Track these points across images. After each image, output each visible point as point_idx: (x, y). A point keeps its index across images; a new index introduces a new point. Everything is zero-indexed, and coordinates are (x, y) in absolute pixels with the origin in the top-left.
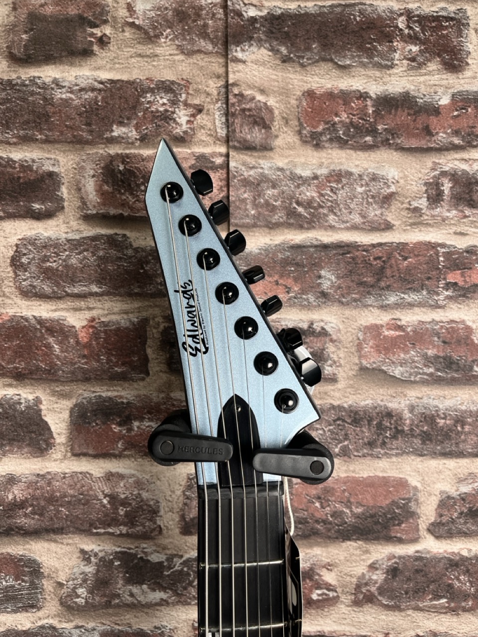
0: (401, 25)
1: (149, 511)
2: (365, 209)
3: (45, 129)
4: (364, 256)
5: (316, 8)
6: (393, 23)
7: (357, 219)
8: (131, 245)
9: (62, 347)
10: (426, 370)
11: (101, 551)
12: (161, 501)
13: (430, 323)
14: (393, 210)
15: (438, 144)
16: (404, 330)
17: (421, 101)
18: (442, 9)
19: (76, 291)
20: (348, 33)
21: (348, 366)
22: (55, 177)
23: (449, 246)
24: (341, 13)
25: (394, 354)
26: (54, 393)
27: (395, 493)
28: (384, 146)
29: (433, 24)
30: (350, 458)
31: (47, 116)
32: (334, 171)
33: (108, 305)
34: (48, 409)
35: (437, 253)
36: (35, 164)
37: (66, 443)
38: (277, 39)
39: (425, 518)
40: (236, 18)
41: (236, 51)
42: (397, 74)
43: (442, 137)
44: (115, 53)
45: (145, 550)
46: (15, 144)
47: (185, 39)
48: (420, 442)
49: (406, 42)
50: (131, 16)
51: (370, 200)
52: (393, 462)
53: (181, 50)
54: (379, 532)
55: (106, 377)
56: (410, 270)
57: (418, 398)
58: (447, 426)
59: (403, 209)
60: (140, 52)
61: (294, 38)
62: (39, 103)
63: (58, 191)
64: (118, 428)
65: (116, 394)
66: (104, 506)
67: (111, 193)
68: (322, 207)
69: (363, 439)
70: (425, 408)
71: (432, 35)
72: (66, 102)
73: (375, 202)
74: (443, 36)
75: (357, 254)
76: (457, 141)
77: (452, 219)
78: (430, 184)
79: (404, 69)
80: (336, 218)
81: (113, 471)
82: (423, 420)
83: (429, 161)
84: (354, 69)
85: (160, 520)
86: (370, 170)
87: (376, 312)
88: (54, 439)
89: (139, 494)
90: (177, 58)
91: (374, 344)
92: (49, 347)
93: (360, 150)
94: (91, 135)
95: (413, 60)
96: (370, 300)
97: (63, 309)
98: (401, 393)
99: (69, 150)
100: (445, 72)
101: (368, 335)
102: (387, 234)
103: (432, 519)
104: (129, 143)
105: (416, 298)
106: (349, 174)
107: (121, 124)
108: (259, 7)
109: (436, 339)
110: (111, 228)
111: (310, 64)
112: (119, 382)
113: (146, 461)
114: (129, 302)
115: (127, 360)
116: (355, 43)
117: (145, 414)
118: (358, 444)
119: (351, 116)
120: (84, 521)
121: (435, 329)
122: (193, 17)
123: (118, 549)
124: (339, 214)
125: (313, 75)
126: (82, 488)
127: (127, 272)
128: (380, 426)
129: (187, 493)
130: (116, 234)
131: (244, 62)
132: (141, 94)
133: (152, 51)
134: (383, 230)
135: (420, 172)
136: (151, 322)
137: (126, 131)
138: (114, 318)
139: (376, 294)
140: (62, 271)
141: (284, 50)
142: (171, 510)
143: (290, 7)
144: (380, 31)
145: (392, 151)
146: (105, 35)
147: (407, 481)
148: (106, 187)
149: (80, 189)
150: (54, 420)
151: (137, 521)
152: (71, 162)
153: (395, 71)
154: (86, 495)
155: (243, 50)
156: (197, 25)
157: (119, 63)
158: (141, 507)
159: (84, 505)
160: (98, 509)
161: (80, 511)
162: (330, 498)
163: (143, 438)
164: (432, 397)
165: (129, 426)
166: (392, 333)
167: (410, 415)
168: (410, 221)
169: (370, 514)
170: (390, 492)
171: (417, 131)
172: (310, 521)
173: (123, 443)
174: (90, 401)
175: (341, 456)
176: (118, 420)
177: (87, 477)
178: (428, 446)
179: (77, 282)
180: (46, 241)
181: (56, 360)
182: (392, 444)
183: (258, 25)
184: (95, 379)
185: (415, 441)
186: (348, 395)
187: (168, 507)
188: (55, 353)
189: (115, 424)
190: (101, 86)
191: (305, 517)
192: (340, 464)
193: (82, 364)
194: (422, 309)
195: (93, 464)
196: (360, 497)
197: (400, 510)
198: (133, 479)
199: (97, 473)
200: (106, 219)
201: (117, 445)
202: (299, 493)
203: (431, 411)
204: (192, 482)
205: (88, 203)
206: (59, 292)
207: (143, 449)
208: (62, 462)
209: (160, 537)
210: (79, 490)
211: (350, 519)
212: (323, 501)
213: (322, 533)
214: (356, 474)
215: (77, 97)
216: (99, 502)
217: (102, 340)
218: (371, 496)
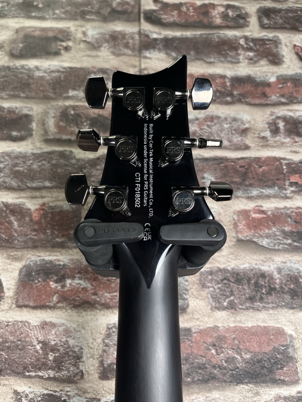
0: (242, 43)
1: (74, 357)
2: (230, 137)
3: (27, 92)
4: (232, 165)
6: (237, 42)
7: (226, 143)
8: (75, 157)
9: (20, 223)
10: (285, 241)
11: (31, 393)
12: (84, 348)
13: (283, 209)
14: (249, 138)
15: (272, 102)
16: (265, 214)
17: (258, 80)
18: (265, 36)
19: (34, 185)
20: (211, 47)
22: (29, 117)
23: (288, 160)
24: (206, 37)
25: (261, 230)
26: (9, 257)
27: (274, 341)
28: (239, 103)
29: (261, 43)
30: (236, 310)
31: (29, 85)
32: (208, 116)
33: (56, 194)
34: (3, 270)
35: (281, 163)
36: (18, 110)
37: (13, 296)
38: (169, 49)
39: (301, 362)
40: (146, 38)
41: (146, 53)
42: (242, 66)
43: (274, 98)
44: (74, 54)
45: (68, 393)
46: (6, 99)
47: (115, 48)
48: (290, 297)
49: (245, 51)
50: (85, 37)
51: (234, 132)
52: (271, 314)
53: (113, 53)
54: (266, 376)
55: (49, 246)
56: (264, 174)
57: (283, 262)
59: (255, 137)
60: (89, 54)
61: (180, 49)
62: (25, 78)
63: (30, 125)
64: (55, 285)
65: (55, 258)
66: (37, 352)
67: (65, 127)
69: (245, 295)
70: (290, 270)
71: (260, 48)
72: (42, 78)
73: (237, 133)
74: (267, 48)
76: (283, 100)
77: (288, 143)
78: (271, 123)
79: (246, 64)
81: (48, 320)
82: (289, 279)
83: (268, 111)
84: (216, 64)
85: (82, 365)
86: (231, 116)
87: (245, 201)
88: (4, 292)
89: (67, 341)
90: (110, 57)
91: (246, 223)
92: (10, 223)
93: (224, 104)
94: (55, 95)
95: (251, 59)
96: (240, 193)
97: (23, 197)
98: (270, 258)
99: (40, 103)
100: (270, 65)
101: (241, 217)
102: (246, 152)
104: (78, 99)
105: (271, 192)
106: (218, 117)
107: (74, 89)
108: (159, 34)
109: (289, 220)
110: (62, 147)
112: (59, 249)
113: (74, 312)
115: (66, 233)
116: (216, 52)
117: (76, 274)
118: (241, 299)
119: (217, 87)
120: (19, 364)
121: (287, 213)
122: (120, 38)
123: (46, 392)
126: (20, 335)
128: (256, 284)
129: (106, 341)
130: (66, 151)
131: (150, 58)
132: (88, 74)
133: (95, 54)
134: (244, 149)
137: (77, 93)
138: (59, 203)
139: (243, 189)
140: (26, 173)
142: (92, 357)
144: (229, 46)
145: (244, 105)
147: (283, 330)
148: (61, 124)
149: (44, 124)
150: (6, 278)
151: (63, 366)
152: (41, 109)
153: (241, 65)
154: (23, 341)
155: (150, 53)
156: (123, 42)
157: (75, 59)
158: (67, 353)
159: (20, 349)
160: (32, 354)
161: (17, 355)
162: (223, 345)
163: (73, 293)
164: (293, 262)
165: (63, 283)
166: (258, 216)
167: (279, 276)
168: (261, 144)
169: (257, 360)
170: (271, 339)
171: (258, 95)
172: (208, 366)
173: (57, 297)
174: (35, 264)
175: (229, 309)
176: (55, 278)
177: (25, 326)
178: (296, 301)
179: (35, 180)
180: (18, 154)
181: (14, 232)
182: (268, 299)
183: (158, 42)
184: (41, 247)
185: (285, 297)
186: (230, 260)
187: (90, 353)
188: (14, 227)
189: (52, 281)
190: (64, 70)
191: (203, 362)
192: (228, 315)
193: (33, 235)
194: (276, 199)
195: (32, 314)
196: (248, 344)
197: (281, 355)
198: (63, 328)
199: (34, 322)
200: (59, 142)
201: (52, 299)
202: (198, 341)
203: (294, 273)
204: (111, 331)
205: (49, 133)
206: (23, 186)
207: (72, 302)
208: (7, 312)
209: (82, 381)
210: (18, 337)
211: (241, 364)
212: (218, 348)
213: (219, 378)
214: (242, 324)
215: (49, 75)
216: (33, 348)
217: (49, 218)
218: (256, 343)
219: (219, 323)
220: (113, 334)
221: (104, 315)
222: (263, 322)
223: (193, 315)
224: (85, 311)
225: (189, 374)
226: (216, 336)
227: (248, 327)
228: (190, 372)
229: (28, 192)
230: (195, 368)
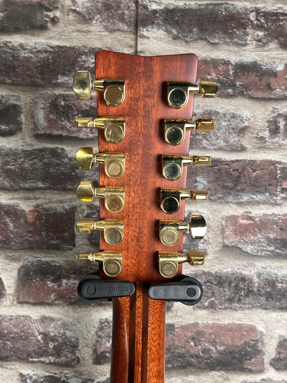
0: (252, 18)
1: (71, 346)
2: (227, 137)
3: (12, 76)
4: (226, 169)
5: (196, 5)
6: (247, 16)
7: (222, 143)
8: (67, 156)
9: (15, 225)
10: (268, 248)
11: (34, 375)
12: (80, 339)
13: (271, 215)
14: (246, 138)
15: (276, 96)
16: (253, 220)
17: (265, 67)
18: (280, 8)
19: (27, 186)
20: (217, 23)
21: (215, 244)
22: (17, 108)
23: (284, 164)
24: (213, 9)
25: (246, 236)
26: (7, 258)
27: (247, 336)
28: (241, 96)
29: (274, 18)
30: (215, 309)
31: (14, 68)
32: (207, 111)
33: (49, 196)
34: (3, 269)
35: (276, 168)
36: (4, 99)
37: (14, 294)
38: (170, 24)
39: (268, 355)
40: (144, 10)
41: (143, 31)
42: (249, 50)
43: (278, 91)
44: (62, 28)
45: (67, 375)
47: (109, 22)
48: (265, 299)
49: (255, 29)
50: (74, 5)
51: (231, 131)
52: (246, 314)
53: (106, 28)
54: (236, 365)
55: (45, 247)
56: (257, 179)
57: (263, 268)
58: (284, 288)
59: (253, 137)
60: (79, 29)
61: (181, 24)
62: (9, 59)
63: (19, 117)
64: (52, 284)
65: (51, 259)
66: (39, 341)
67: (55, 120)
68: (198, 135)
69: (225, 296)
70: (268, 275)
71: (272, 25)
72: (28, 59)
73: (234, 132)
74: (280, 26)
75: (222, 166)
77: (285, 145)
78: (271, 122)
79: (253, 47)
80: (208, 142)
81: (47, 315)
82: (267, 283)
83: (271, 106)
84: (220, 46)
85: (79, 353)
86: (231, 111)
87: (234, 206)
88: (5, 290)
89: (64, 333)
90: (103, 33)
91: (233, 229)
92: (6, 224)
93: (225, 97)
94: (43, 81)
95: (260, 41)
96: (230, 199)
97: (17, 198)
98: (252, 264)
99: (28, 91)
100: (280, 49)
101: (229, 222)
102: (242, 154)
103: (273, 356)
104: (69, 88)
105: (262, 198)
106: (217, 113)
107: (64, 74)
108: (159, 4)
109: (275, 226)
110: (54, 143)
111: (191, 41)
112: (54, 251)
113: (70, 308)
114: (64, 195)
115: (61, 235)
116: (222, 29)
117: (71, 274)
118: (221, 300)
119: (218, 76)
120: (23, 352)
121: (274, 220)
122: (115, 7)
123: (47, 374)
124: (210, 139)
125: (194, 48)
126: (23, 327)
127: (63, 174)
128: (236, 287)
129: (99, 333)
130: (57, 148)
131: (148, 38)
132: (78, 55)
133: (87, 29)
134: (240, 151)
135: (264, 113)
136: (78, 209)
137: (67, 79)
138: (53, 205)
139: (235, 195)
140: (18, 172)
141: (174, 31)
142: (87, 346)
143: (179, 4)
144: (238, 22)
145: (246, 99)
146: (56, 17)
147: (255, 328)
148: (51, 116)
149: (33, 117)
150: (6, 277)
151: (62, 353)
152: (29, 99)
153: (247, 48)
154: (26, 333)
155: (147, 31)
156: (118, 13)
157: (65, 35)
158: (65, 343)
159: (24, 340)
160: (34, 343)
161: (21, 344)
162: (201, 339)
163: (69, 292)
164: (273, 267)
165: (59, 283)
166: (245, 222)
167: (258, 280)
168: (258, 146)
169: (229, 351)
170: (244, 335)
171: (262, 87)
172: (187, 355)
173: (54, 295)
174: (33, 264)
175: (209, 309)
176: (52, 278)
177: (27, 319)
178: (270, 303)
179: (28, 180)
180: (8, 151)
181: (10, 234)
182: (245, 300)
183: (158, 15)
184: (37, 248)
185: (261, 299)
186: (215, 264)
187: (85, 343)
188: (9, 229)
189: (49, 281)
190: (52, 50)
191: (183, 352)
192: (208, 314)
193: (29, 237)
194: (265, 205)
195: (33, 310)
196: (222, 338)
197: (250, 348)
198: (60, 322)
199: (35, 317)
200: (50, 137)
201: (50, 297)
202: (179, 335)
203: (272, 277)
204: (103, 325)
205: (39, 126)
206: (15, 186)
207: (68, 300)
208: (10, 308)
209: (78, 365)
210: (21, 329)
211: (215, 355)
212: (196, 341)
213: (195, 365)
214: (220, 321)
215: (35, 56)
216: (35, 338)
217: (43, 220)
218: (230, 338)
219: (199, 320)
220: (105, 328)
221: (97, 311)
222: (238, 320)
223: (177, 313)
224: (80, 307)
225: (170, 361)
226: (195, 332)
227: (224, 324)
228: (171, 360)
229: (21, 192)
230: (176, 356)
